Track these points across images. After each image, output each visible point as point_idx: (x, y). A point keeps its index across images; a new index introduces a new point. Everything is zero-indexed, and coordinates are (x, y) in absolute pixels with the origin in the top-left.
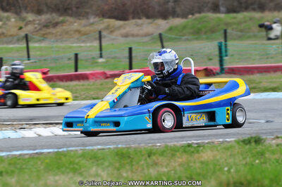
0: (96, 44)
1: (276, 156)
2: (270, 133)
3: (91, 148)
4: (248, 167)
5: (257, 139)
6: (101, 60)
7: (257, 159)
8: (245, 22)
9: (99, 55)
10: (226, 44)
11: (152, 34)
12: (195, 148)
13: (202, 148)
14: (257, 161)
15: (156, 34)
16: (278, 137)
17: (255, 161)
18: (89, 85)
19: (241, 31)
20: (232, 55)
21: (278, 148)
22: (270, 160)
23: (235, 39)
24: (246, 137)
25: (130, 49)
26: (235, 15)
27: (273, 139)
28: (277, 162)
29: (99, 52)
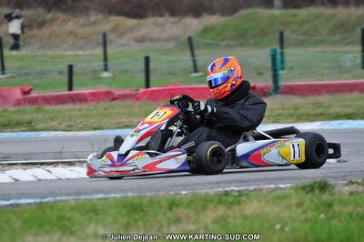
0: (99, 51)
1: (348, 209)
2: (342, 176)
4: (309, 224)
5: (322, 184)
6: (105, 74)
7: (322, 213)
8: (309, 21)
9: (103, 68)
10: (282, 53)
11: (179, 38)
12: (235, 197)
13: (244, 198)
14: (322, 216)
15: (184, 38)
16: (351, 183)
17: (318, 215)
18: (87, 110)
19: (304, 34)
20: (291, 68)
21: (352, 198)
22: (340, 214)
23: (295, 45)
24: (307, 182)
25: (147, 59)
26: (295, 11)
27: (346, 185)
28: (351, 217)
29: (102, 63)
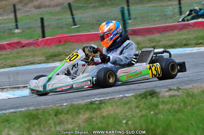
0: (12, 16)
1: (168, 107)
2: (166, 86)
3: (4, 112)
4: (143, 119)
5: (152, 92)
6: (17, 31)
7: (152, 110)
9: (15, 27)
10: (128, 9)
11: (63, 4)
12: (97, 105)
13: (103, 105)
14: (152, 113)
15: (66, 4)
16: (170, 90)
17: (150, 112)
18: (6, 55)
20: (135, 18)
21: (171, 99)
22: (163, 110)
24: (143, 91)
25: (42, 19)
27: (167, 91)
28: (170, 112)
29: (14, 24)
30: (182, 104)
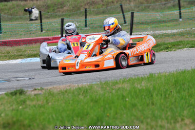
1: (34, 103)
2: (31, 86)
4: (14, 112)
5: (21, 91)
7: (21, 105)
8: (14, 8)
14: (21, 107)
16: (35, 89)
17: (19, 107)
19: (11, 15)
20: (5, 32)
21: (36, 97)
22: (30, 105)
23: (7, 21)
24: (13, 90)
26: (6, 3)
27: (33, 91)
28: (35, 107)
30: (45, 101)
